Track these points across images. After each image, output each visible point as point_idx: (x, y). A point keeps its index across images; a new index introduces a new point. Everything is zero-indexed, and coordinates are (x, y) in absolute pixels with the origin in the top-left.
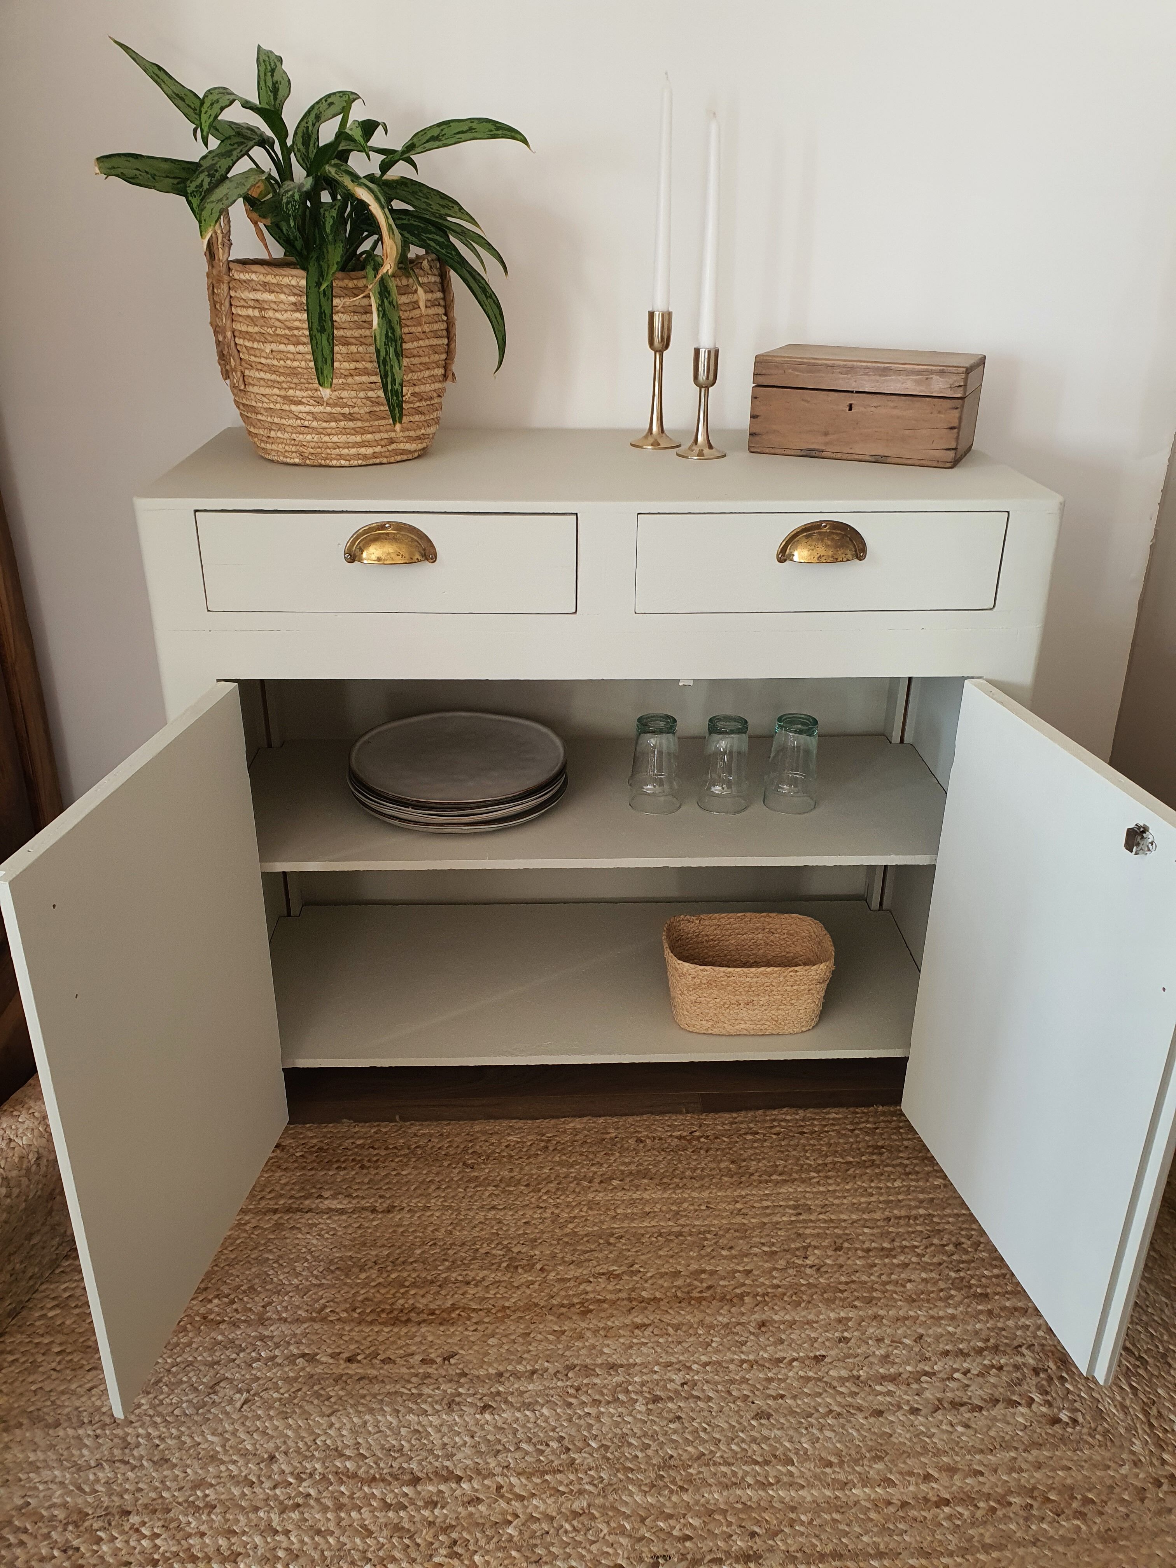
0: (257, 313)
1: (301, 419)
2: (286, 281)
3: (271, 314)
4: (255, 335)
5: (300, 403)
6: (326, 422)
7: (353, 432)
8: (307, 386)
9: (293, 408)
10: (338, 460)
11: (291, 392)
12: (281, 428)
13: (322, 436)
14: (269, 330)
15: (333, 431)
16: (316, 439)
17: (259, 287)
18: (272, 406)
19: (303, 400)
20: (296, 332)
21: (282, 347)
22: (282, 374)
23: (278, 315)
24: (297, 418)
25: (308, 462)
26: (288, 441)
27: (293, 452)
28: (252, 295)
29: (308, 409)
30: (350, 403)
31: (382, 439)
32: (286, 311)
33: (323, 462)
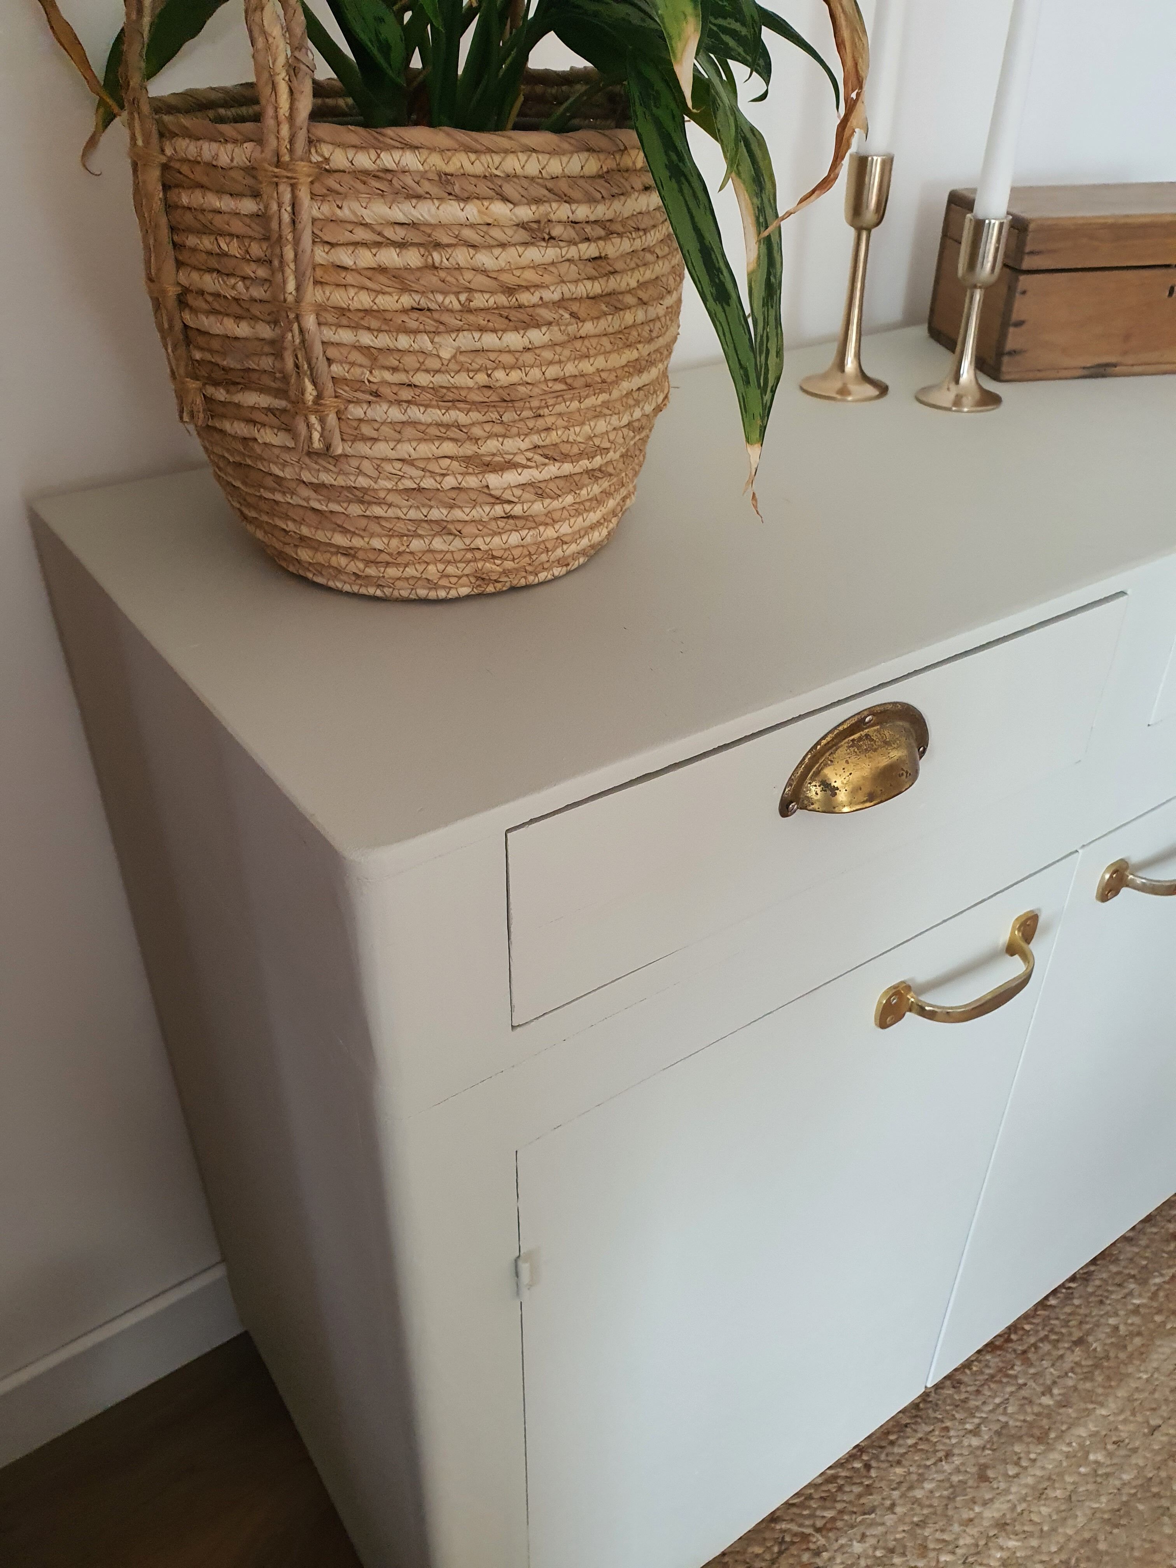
0: (413, 258)
2: (512, 164)
3: (461, 256)
4: (399, 319)
5: (511, 465)
6: (556, 496)
7: (594, 503)
8: (531, 424)
9: (494, 480)
10: (551, 569)
11: (492, 445)
12: (443, 528)
13: (542, 529)
14: (451, 301)
15: (565, 514)
17: (427, 186)
18: (428, 483)
19: (519, 459)
20: (525, 298)
21: (490, 340)
22: (476, 405)
23: (484, 259)
24: (499, 500)
25: (488, 588)
26: (458, 555)
27: (460, 576)
28: (402, 211)
29: (527, 475)
30: (604, 444)
32: (503, 245)
33: (521, 582)
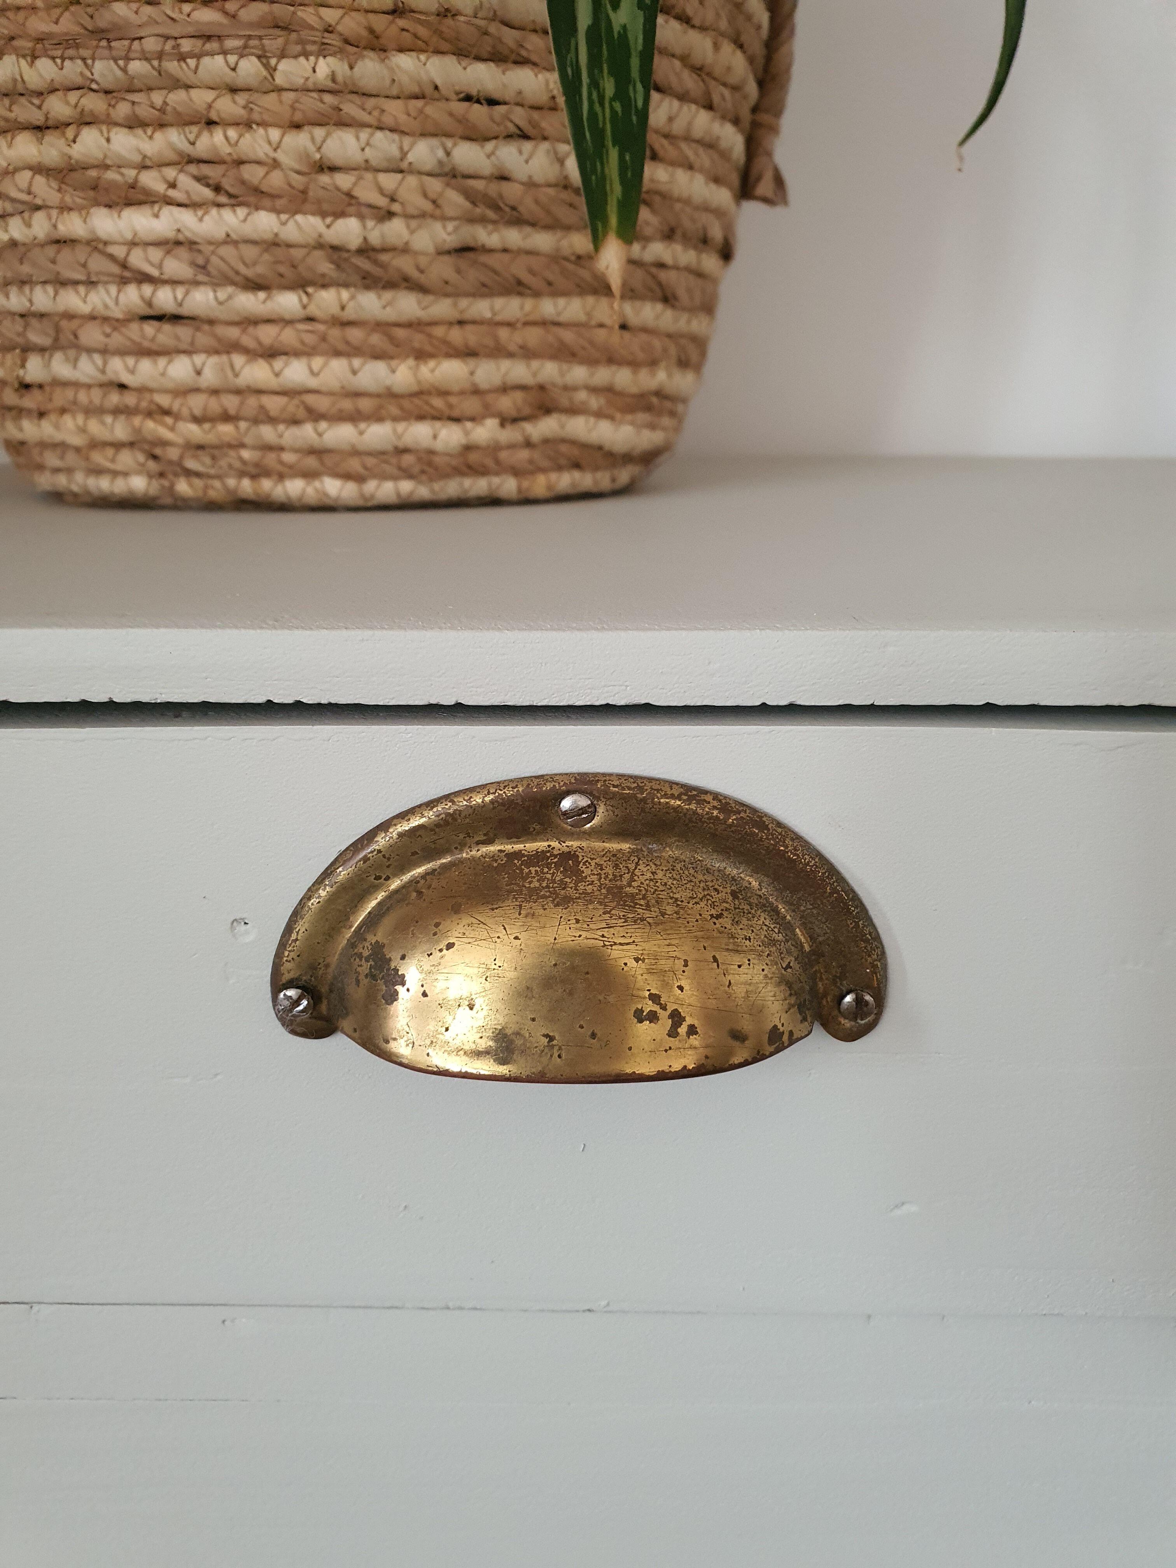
1: (143, 278)
6: (254, 285)
7: (376, 339)
10: (309, 475)
13: (239, 360)
15: (288, 337)
16: (210, 377)
19: (151, 180)
25: (183, 487)
26: (96, 395)
27: (118, 446)
30: (367, 194)
31: (505, 389)
33: (246, 487)
